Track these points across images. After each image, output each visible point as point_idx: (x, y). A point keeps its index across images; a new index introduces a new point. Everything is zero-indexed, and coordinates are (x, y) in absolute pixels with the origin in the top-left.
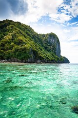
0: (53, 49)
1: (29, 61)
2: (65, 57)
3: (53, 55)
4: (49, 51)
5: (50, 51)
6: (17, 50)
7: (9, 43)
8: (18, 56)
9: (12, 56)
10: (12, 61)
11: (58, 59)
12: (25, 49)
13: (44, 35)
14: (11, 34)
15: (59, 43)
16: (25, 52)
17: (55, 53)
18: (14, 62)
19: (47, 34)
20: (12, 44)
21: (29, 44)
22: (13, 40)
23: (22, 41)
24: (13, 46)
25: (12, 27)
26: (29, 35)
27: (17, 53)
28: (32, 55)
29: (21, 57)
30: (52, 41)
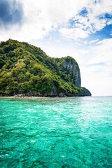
0: (72, 78)
1: (52, 94)
2: (84, 88)
3: (72, 86)
4: (67, 80)
6: (35, 82)
7: (24, 73)
8: (38, 88)
9: (30, 88)
11: (79, 91)
12: (45, 80)
13: (58, 60)
14: (22, 60)
15: (79, 70)
16: (46, 84)
17: (74, 83)
18: (34, 96)
19: (62, 58)
20: (28, 73)
21: (48, 74)
22: (26, 67)
23: (39, 69)
24: (29, 77)
25: (21, 51)
26: (41, 60)
27: (36, 85)
28: (54, 88)
29: (42, 90)
30: (70, 67)
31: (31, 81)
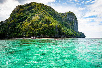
0: (72, 26)
1: (55, 36)
3: (72, 31)
4: (68, 27)
5: (70, 28)
6: (45, 28)
8: (46, 33)
9: (41, 33)
10: (41, 37)
11: (76, 34)
12: (52, 27)
13: (63, 14)
14: (38, 15)
15: (77, 21)
16: (52, 30)
17: (73, 29)
18: (44, 37)
19: (66, 13)
20: (40, 23)
21: (54, 23)
22: (40, 19)
23: (48, 20)
24: (41, 25)
25: (38, 9)
26: (51, 14)
27: (45, 30)
28: (57, 32)
29: (49, 34)
30: (71, 18)
31: (42, 28)
